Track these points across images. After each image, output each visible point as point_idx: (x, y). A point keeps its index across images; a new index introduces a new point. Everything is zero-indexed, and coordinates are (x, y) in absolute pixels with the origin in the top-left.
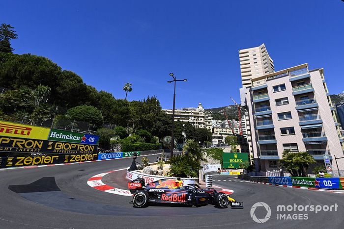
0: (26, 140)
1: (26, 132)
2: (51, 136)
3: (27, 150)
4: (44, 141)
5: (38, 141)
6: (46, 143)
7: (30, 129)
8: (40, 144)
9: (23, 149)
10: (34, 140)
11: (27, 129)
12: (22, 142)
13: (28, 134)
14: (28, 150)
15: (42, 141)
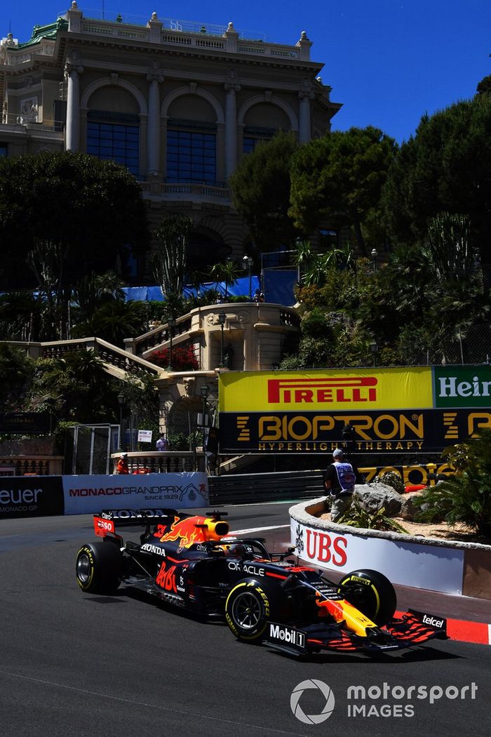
0: (374, 414)
1: (364, 392)
2: (443, 394)
3: (384, 445)
4: (426, 413)
5: (409, 413)
6: (432, 418)
7: (373, 381)
8: (416, 424)
9: (375, 445)
10: (396, 414)
11: (366, 382)
12: (365, 422)
13: (373, 395)
14: (388, 448)
15: (418, 412)
